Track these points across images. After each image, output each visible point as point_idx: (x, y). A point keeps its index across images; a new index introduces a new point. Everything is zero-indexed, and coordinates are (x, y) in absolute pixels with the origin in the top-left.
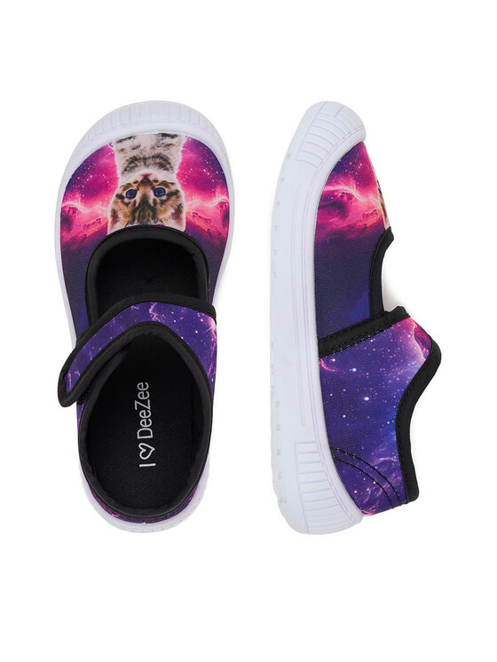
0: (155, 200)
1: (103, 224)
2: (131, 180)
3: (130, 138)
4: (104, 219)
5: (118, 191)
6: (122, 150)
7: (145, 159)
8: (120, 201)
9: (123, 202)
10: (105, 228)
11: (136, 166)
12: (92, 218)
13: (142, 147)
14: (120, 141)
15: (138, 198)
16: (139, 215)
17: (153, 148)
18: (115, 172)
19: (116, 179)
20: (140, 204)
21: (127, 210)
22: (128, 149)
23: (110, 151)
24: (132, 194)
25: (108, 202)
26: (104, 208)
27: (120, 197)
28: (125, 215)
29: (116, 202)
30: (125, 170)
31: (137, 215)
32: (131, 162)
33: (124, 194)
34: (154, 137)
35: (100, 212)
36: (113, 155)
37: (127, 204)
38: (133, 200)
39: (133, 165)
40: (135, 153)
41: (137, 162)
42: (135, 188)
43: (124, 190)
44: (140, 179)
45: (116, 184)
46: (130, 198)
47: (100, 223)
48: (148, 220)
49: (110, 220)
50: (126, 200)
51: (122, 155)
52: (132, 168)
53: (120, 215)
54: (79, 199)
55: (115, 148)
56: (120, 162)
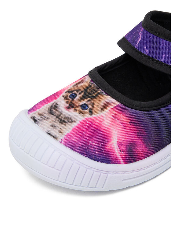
0: (79, 94)
1: (115, 112)
2: (76, 113)
3: (49, 134)
4: (111, 113)
5: (88, 116)
6: (60, 132)
7: (57, 117)
8: (93, 110)
9: (93, 108)
10: (116, 108)
11: (65, 117)
12: (116, 123)
13: (51, 124)
14: (55, 137)
15: (84, 102)
16: (94, 93)
17: (47, 119)
18: (78, 127)
19: (82, 123)
20: (87, 98)
21: (96, 101)
22: (57, 129)
23: (65, 139)
24: (84, 107)
25: (99, 117)
26: (105, 118)
27: (91, 112)
28: (100, 101)
29: (96, 112)
30: (72, 121)
31: (95, 94)
32: (65, 122)
33: (87, 111)
34: (41, 123)
35: (109, 119)
36: (68, 135)
37: (93, 104)
38: (88, 103)
39: (66, 120)
40: (58, 124)
41: (63, 119)
42: (80, 108)
43: (85, 113)
44: (72, 110)
45: (84, 120)
46: (87, 105)
47: (115, 115)
48: (94, 87)
49: (109, 108)
50: (90, 107)
51: (64, 130)
52: (68, 119)
53: (102, 103)
54: (110, 143)
55: (61, 137)
56: (69, 129)
